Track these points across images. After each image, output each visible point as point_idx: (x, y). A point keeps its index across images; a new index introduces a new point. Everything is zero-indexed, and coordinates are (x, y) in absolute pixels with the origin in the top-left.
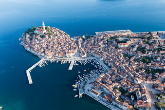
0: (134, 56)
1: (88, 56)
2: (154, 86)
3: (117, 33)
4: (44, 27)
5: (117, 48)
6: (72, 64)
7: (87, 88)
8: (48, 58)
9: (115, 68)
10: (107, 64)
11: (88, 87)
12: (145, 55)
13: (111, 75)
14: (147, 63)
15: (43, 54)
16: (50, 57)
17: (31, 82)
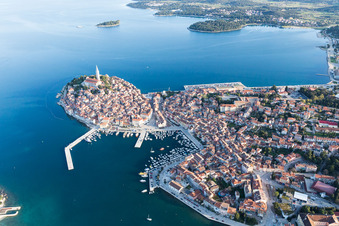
0: (244, 125)
1: (168, 125)
2: (274, 177)
3: (219, 87)
4: (99, 76)
5: (218, 111)
6: (142, 138)
7: (163, 178)
8: (102, 127)
9: (212, 145)
10: (199, 139)
11: (165, 176)
12: (263, 124)
13: (205, 157)
14: (266, 138)
15: (94, 121)
16: (105, 125)
17: (71, 166)
